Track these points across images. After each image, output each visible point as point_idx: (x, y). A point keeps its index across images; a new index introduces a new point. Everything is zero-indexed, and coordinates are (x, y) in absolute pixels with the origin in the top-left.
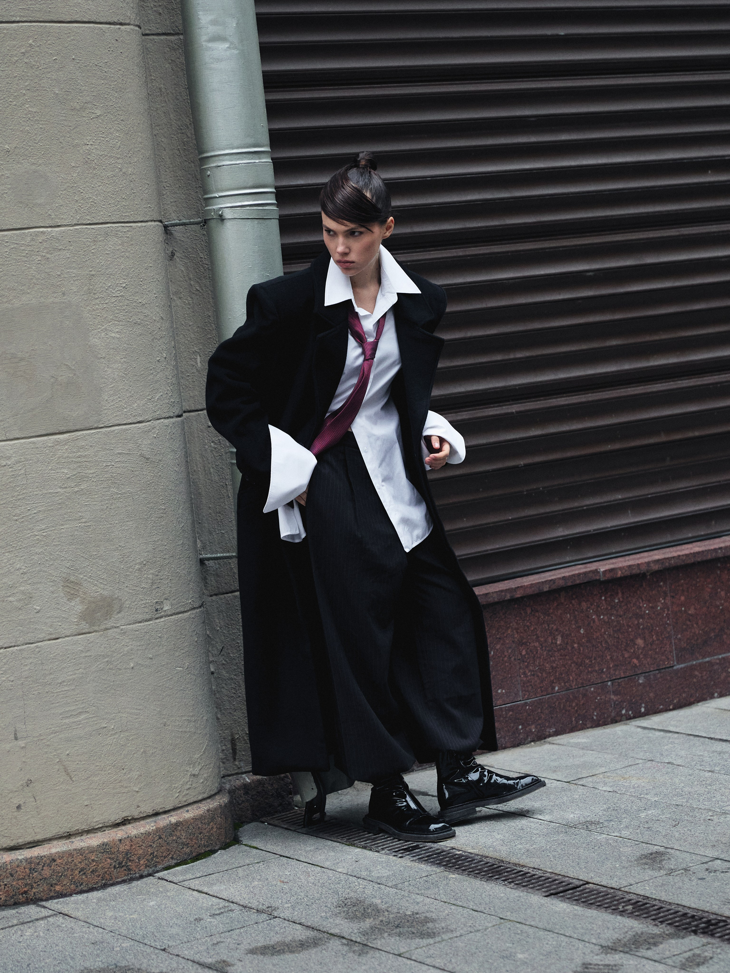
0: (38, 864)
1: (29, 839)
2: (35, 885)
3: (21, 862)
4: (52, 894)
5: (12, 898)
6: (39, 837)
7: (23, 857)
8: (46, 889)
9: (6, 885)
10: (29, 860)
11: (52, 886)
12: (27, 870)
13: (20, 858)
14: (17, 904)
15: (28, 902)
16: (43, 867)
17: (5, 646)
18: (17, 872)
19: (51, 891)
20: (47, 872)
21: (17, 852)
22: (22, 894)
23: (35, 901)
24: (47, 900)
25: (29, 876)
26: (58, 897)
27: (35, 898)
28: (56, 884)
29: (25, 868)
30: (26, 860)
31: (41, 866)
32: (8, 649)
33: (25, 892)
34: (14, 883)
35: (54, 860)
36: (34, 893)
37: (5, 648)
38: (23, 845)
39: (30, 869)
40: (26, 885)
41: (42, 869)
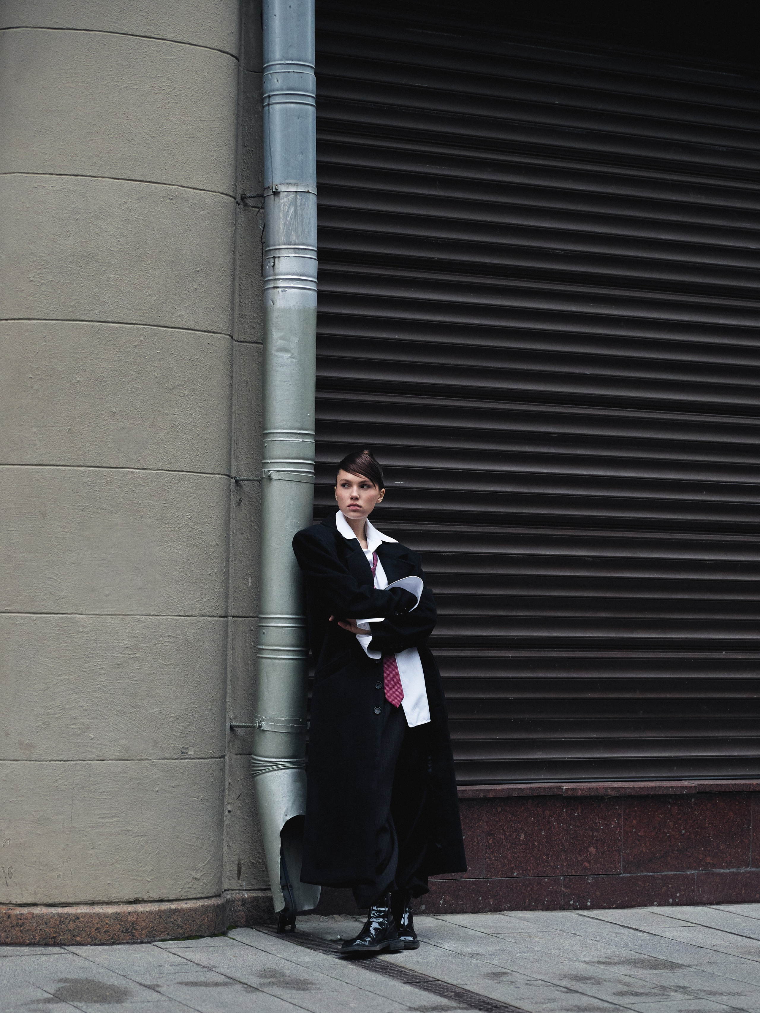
0: (66, 919)
1: (63, 900)
2: (62, 934)
3: (54, 915)
4: (73, 942)
5: (44, 940)
6: (70, 900)
7: (56, 912)
8: (69, 938)
9: (41, 930)
10: (60, 915)
11: (74, 936)
12: (58, 922)
13: (54, 912)
14: (47, 945)
15: (55, 945)
16: (69, 921)
17: (65, 759)
18: (50, 922)
19: (73, 939)
20: (71, 926)
21: (53, 908)
22: (52, 938)
23: (61, 945)
24: (68, 946)
25: (59, 926)
26: (77, 945)
27: (61, 943)
28: (77, 936)
29: (56, 920)
30: (58, 914)
31: (68, 921)
32: (66, 762)
33: (54, 938)
34: (47, 930)
35: (78, 918)
36: (61, 939)
37: (65, 761)
38: (58, 904)
39: (60, 921)
40: (55, 932)
41: (69, 923)
